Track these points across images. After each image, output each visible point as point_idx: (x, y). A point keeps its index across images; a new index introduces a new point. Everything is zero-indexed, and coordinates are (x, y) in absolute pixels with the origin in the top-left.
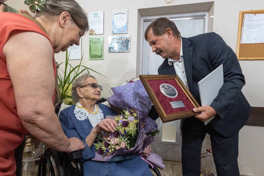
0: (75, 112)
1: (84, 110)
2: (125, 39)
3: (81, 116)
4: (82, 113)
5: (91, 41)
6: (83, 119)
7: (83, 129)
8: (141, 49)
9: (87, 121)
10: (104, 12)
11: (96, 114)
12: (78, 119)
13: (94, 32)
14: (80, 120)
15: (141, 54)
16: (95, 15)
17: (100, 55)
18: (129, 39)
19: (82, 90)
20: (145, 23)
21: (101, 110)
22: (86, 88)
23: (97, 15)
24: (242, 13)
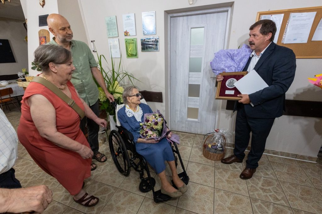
0: (126, 112)
1: (131, 110)
2: (154, 39)
3: (130, 114)
4: (130, 112)
5: (126, 42)
6: (131, 116)
7: (131, 122)
8: (169, 46)
9: (133, 117)
10: (135, 14)
11: (138, 111)
12: (128, 116)
13: (128, 34)
14: (129, 117)
15: (169, 50)
16: (128, 18)
17: (135, 54)
18: (158, 40)
19: (131, 98)
20: (172, 18)
21: (140, 108)
22: (133, 97)
23: (129, 18)
24: (260, 14)
